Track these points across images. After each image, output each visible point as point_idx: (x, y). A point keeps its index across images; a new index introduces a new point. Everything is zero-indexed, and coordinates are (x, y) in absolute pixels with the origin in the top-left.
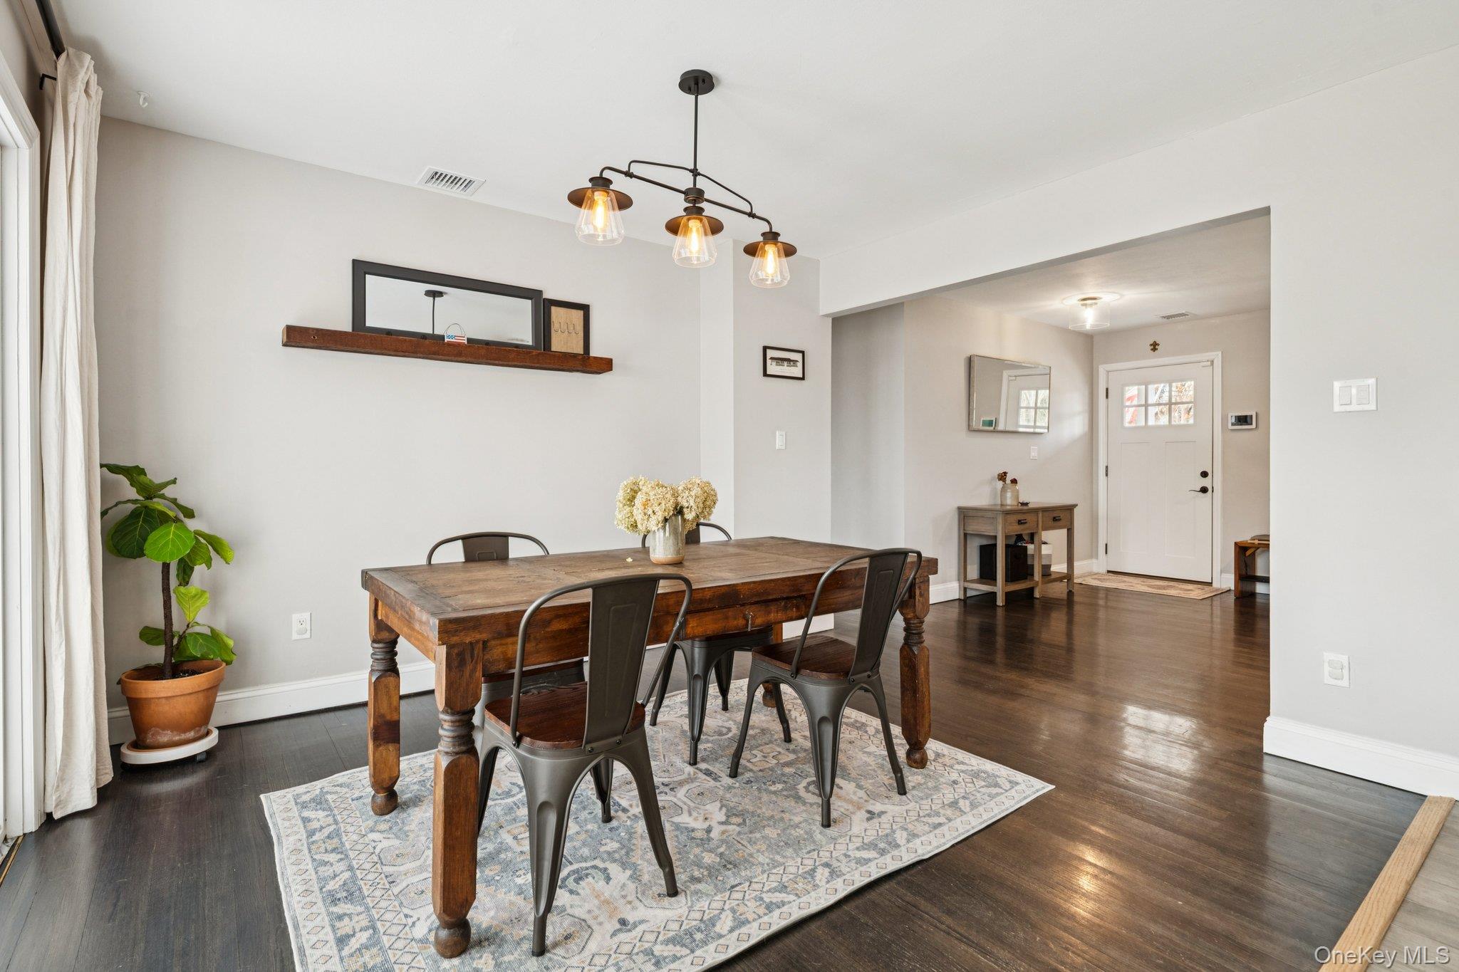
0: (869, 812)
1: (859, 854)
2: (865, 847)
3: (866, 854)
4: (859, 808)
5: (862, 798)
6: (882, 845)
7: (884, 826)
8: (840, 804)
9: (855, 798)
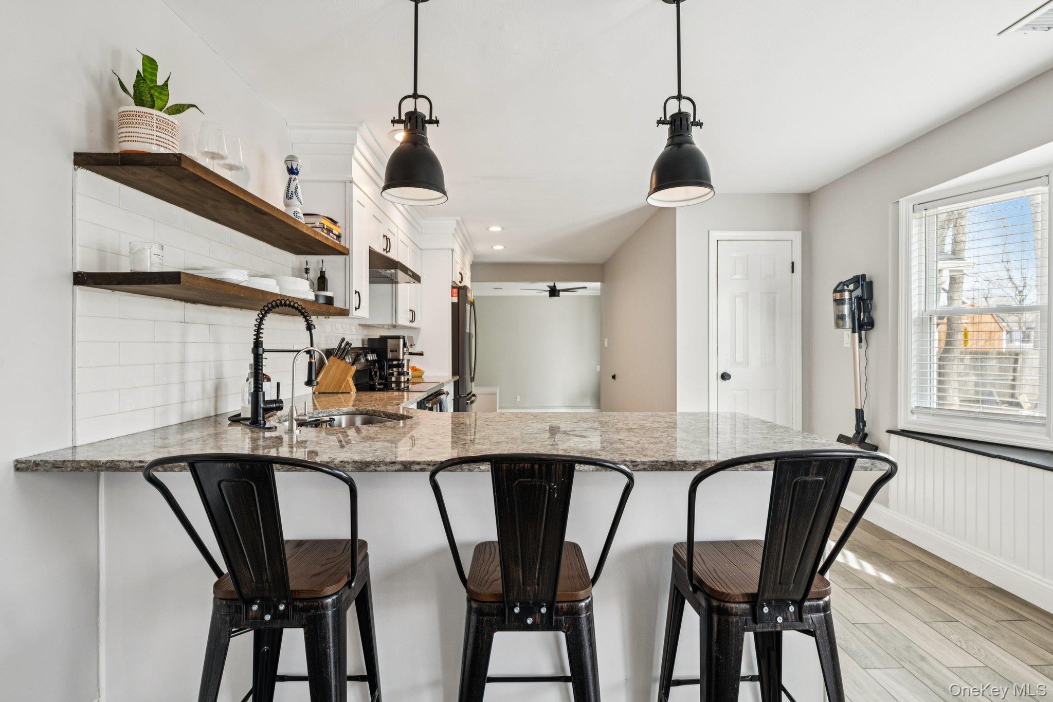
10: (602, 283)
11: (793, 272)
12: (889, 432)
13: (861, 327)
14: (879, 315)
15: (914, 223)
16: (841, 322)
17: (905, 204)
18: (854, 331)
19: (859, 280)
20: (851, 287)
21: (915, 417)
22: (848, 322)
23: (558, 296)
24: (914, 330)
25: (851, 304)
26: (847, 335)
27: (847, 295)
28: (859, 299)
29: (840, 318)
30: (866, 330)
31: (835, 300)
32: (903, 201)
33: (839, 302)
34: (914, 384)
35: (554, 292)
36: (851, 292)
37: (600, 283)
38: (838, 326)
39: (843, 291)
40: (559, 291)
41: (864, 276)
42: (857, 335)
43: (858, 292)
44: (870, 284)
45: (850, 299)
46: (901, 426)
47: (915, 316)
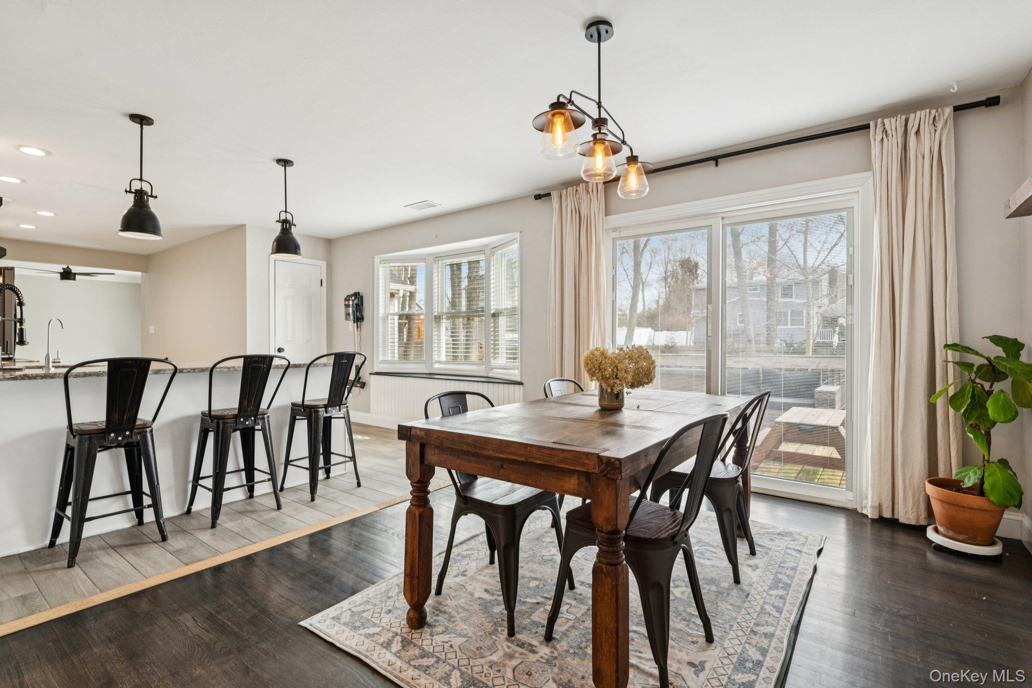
0: (465, 575)
1: (472, 552)
2: (469, 556)
3: (469, 552)
4: (472, 577)
5: (470, 585)
6: (459, 558)
7: (457, 568)
8: (485, 578)
9: (475, 584)
10: (145, 274)
11: (321, 285)
12: (370, 374)
13: (358, 320)
14: (366, 314)
15: (381, 269)
16: (348, 317)
17: (377, 259)
18: (354, 322)
19: (357, 295)
20: (353, 298)
21: (381, 365)
22: (352, 316)
23: (74, 279)
24: (381, 322)
25: (353, 307)
26: (351, 325)
27: (351, 303)
28: (357, 305)
29: (348, 314)
30: (360, 322)
31: (345, 305)
32: (376, 257)
33: (347, 306)
34: (381, 349)
35: (67, 275)
36: (353, 301)
37: (140, 273)
38: (346, 319)
39: (349, 300)
40: (75, 274)
41: (359, 293)
42: (356, 324)
43: (356, 301)
44: (362, 297)
45: (353, 305)
46: (376, 370)
47: (381, 315)
